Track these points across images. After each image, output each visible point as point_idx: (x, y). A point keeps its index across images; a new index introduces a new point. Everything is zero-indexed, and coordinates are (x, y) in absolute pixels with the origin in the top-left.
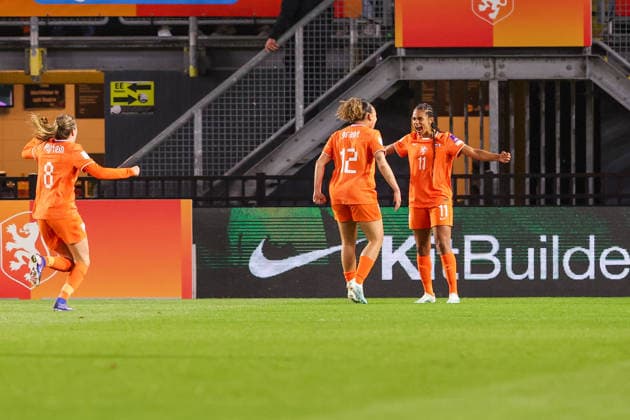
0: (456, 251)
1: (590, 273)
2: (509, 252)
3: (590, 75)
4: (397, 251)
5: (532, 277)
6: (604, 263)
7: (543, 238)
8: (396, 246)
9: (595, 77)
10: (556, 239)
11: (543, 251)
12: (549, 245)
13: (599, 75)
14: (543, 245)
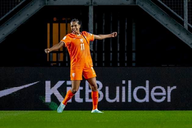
0: (82, 88)
1: (147, 99)
2: (107, 88)
3: (138, 3)
4: (53, 88)
5: (118, 101)
6: (153, 94)
7: (124, 82)
8: (52, 86)
9: (140, 4)
10: (130, 82)
11: (124, 88)
12: (126, 85)
13: (142, 3)
14: (124, 85)
